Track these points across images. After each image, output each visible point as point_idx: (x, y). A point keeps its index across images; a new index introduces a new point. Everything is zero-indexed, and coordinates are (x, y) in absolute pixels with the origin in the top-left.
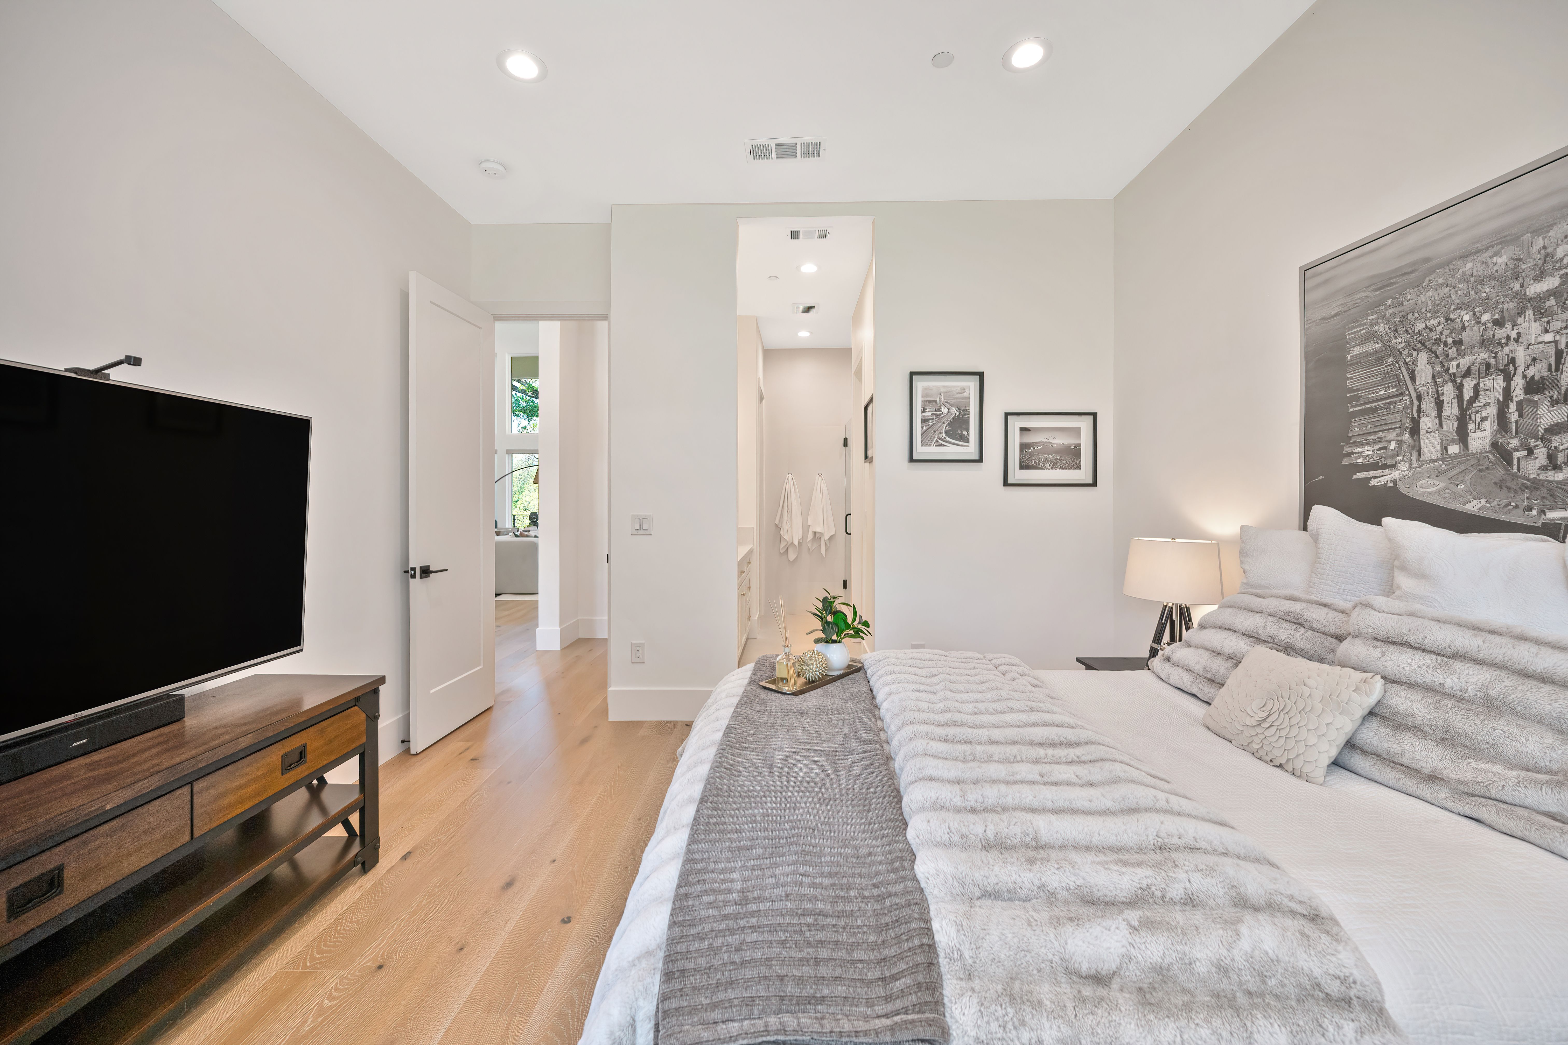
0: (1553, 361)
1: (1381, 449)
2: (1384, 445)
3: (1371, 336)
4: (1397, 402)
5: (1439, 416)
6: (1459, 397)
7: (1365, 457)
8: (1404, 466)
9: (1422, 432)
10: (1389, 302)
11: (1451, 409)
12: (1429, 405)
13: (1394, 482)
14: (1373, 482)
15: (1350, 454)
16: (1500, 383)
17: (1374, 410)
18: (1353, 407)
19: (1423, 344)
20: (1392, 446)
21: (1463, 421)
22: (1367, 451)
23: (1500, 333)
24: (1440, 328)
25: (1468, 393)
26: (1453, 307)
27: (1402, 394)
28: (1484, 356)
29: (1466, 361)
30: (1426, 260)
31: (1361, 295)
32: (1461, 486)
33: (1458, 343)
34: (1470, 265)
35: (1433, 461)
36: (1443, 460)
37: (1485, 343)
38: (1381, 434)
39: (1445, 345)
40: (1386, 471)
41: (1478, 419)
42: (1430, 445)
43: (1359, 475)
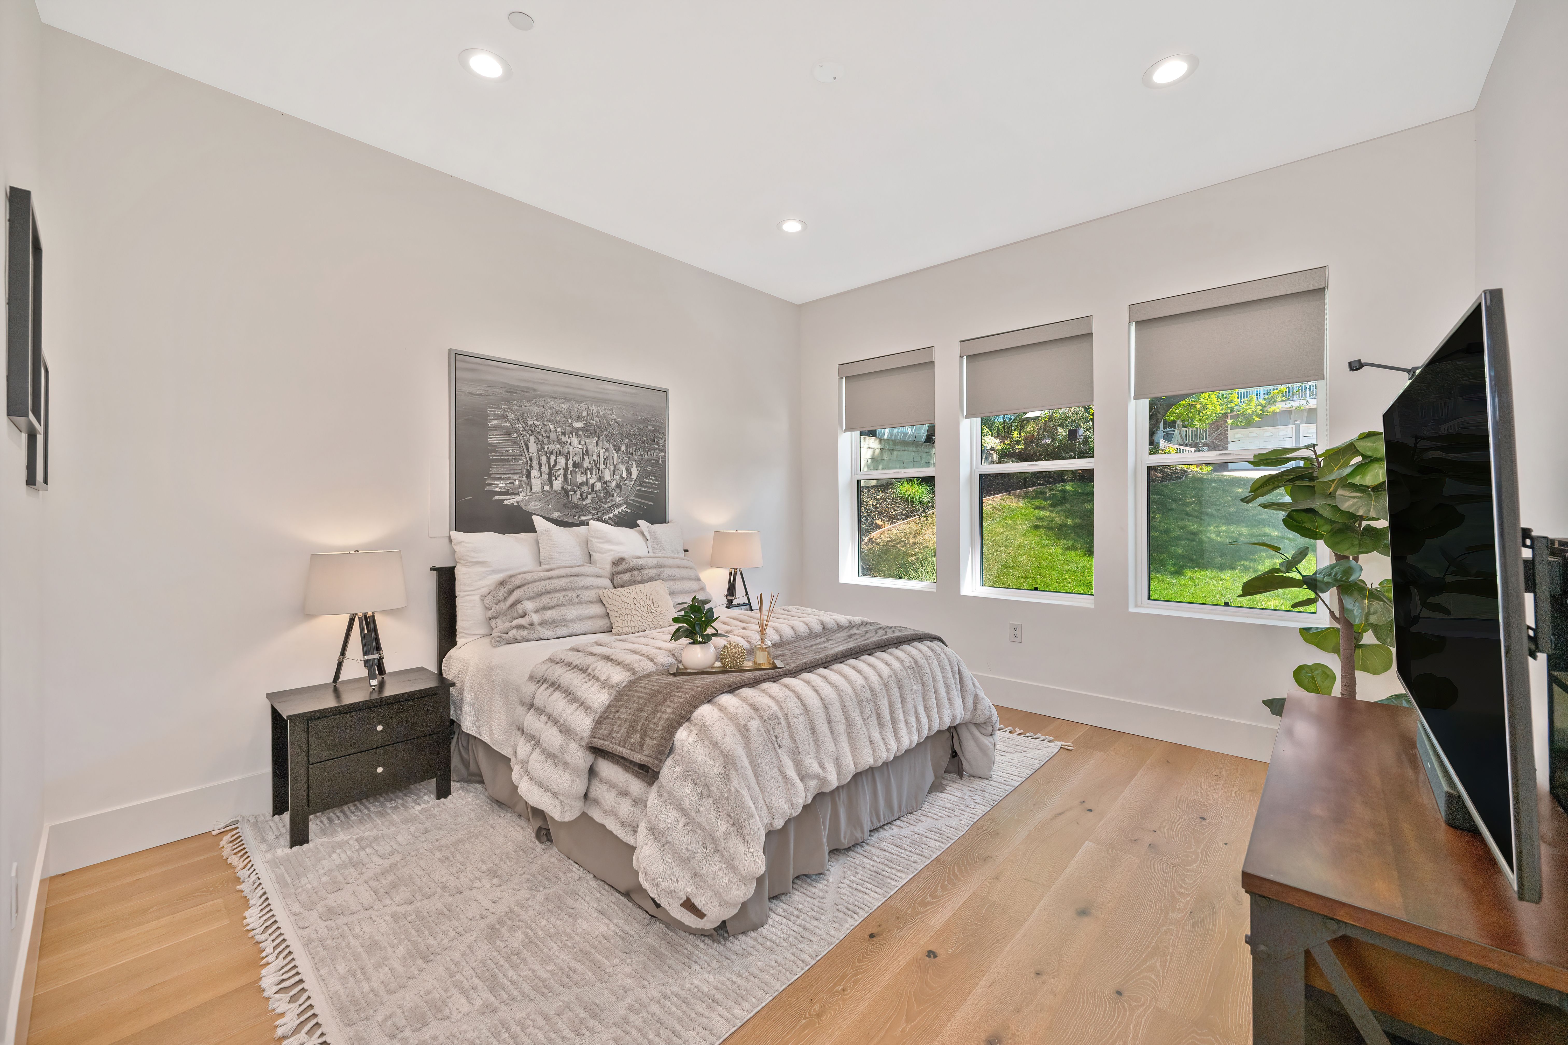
0: (581, 456)
1: (510, 483)
2: (512, 481)
3: (503, 417)
4: (519, 459)
5: (540, 471)
6: (549, 463)
7: (501, 487)
8: (523, 494)
9: (532, 477)
10: (515, 402)
11: (545, 468)
12: (535, 464)
13: (518, 502)
14: (506, 502)
15: (490, 484)
16: (564, 461)
17: (506, 461)
18: (492, 456)
19: (532, 432)
20: (517, 483)
21: (550, 475)
22: (502, 484)
23: (565, 439)
24: (540, 427)
25: (552, 463)
26: (546, 419)
27: (521, 455)
28: (558, 447)
29: (552, 447)
30: (535, 390)
31: (497, 390)
32: (550, 506)
33: (548, 437)
34: (553, 403)
35: (538, 493)
36: (542, 492)
37: (559, 441)
38: (510, 475)
39: (542, 436)
40: (513, 496)
41: (556, 475)
42: (536, 485)
43: (497, 498)
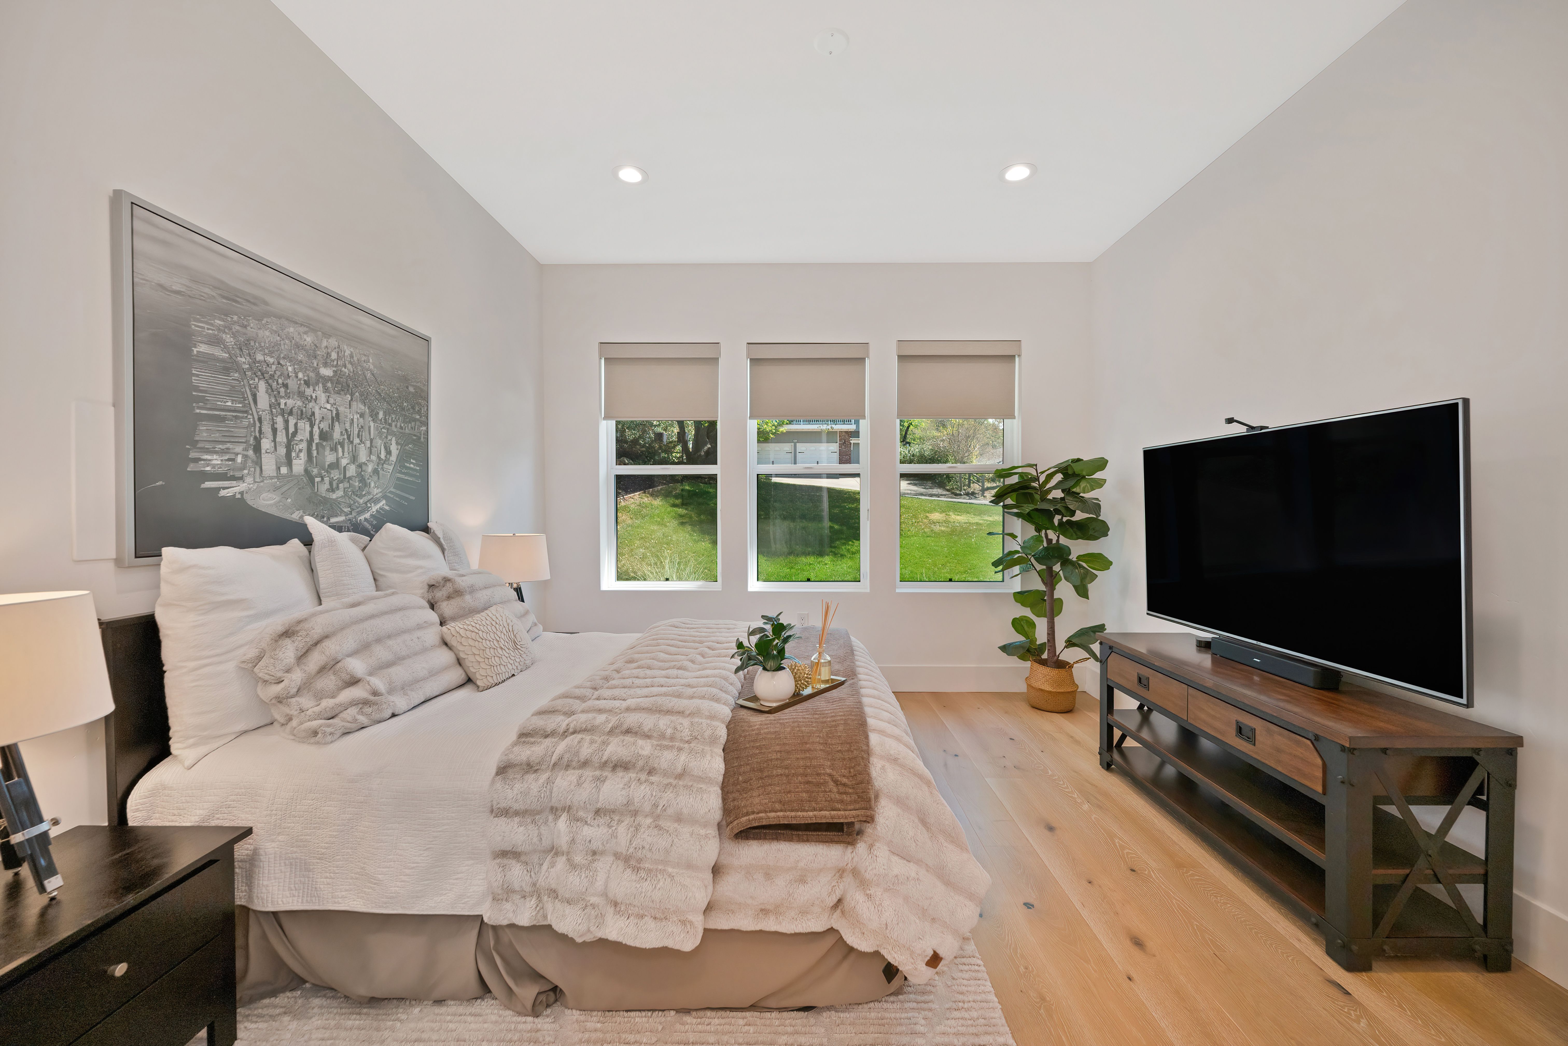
0: (330, 421)
1: (229, 460)
2: (232, 456)
3: (215, 341)
4: (242, 418)
5: (274, 441)
6: (287, 429)
7: (214, 466)
8: (249, 480)
9: (263, 451)
10: (235, 318)
11: (281, 437)
12: (267, 429)
13: (242, 493)
14: (223, 493)
15: (197, 460)
16: (308, 427)
17: (222, 419)
18: (199, 408)
19: (263, 374)
20: (239, 459)
21: (289, 448)
22: (216, 460)
23: (309, 391)
24: (274, 367)
25: (291, 429)
26: (282, 356)
27: (246, 412)
28: (299, 403)
29: (290, 402)
30: (266, 303)
31: (207, 290)
32: (289, 500)
33: (286, 386)
34: (292, 330)
35: (272, 478)
36: (277, 477)
37: (301, 395)
38: (228, 445)
39: (277, 382)
40: (234, 483)
41: (297, 450)
42: (269, 463)
43: (208, 484)
